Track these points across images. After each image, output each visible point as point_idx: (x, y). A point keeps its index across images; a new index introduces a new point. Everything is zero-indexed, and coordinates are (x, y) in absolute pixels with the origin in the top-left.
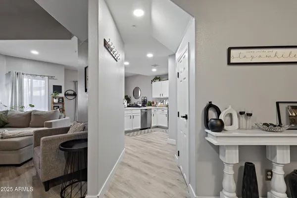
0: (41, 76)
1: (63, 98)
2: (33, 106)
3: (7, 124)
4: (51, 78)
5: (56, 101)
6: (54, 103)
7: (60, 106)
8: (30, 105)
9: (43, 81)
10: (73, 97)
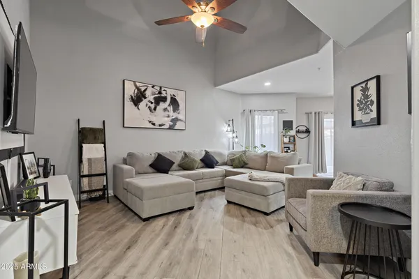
0: (270, 110)
1: (294, 137)
2: (265, 146)
3: (246, 164)
4: (281, 111)
5: (286, 140)
6: (285, 143)
7: (291, 146)
8: (262, 145)
9: (273, 117)
10: (306, 135)
